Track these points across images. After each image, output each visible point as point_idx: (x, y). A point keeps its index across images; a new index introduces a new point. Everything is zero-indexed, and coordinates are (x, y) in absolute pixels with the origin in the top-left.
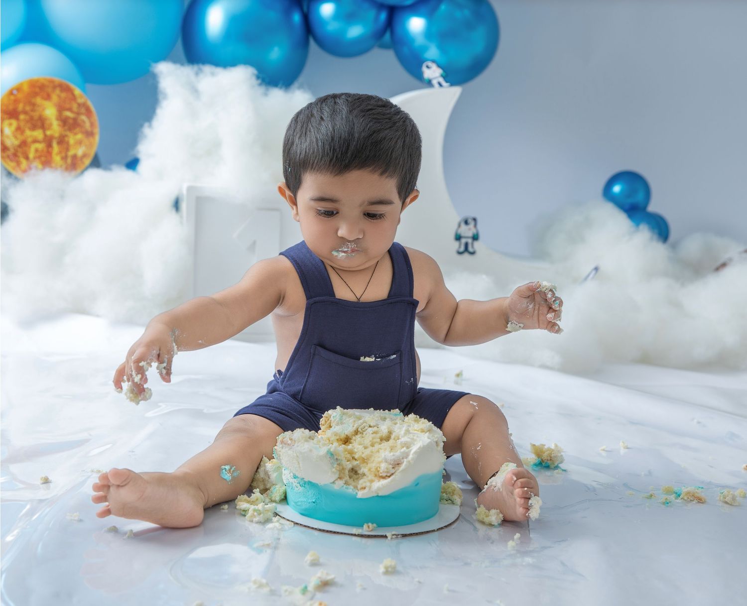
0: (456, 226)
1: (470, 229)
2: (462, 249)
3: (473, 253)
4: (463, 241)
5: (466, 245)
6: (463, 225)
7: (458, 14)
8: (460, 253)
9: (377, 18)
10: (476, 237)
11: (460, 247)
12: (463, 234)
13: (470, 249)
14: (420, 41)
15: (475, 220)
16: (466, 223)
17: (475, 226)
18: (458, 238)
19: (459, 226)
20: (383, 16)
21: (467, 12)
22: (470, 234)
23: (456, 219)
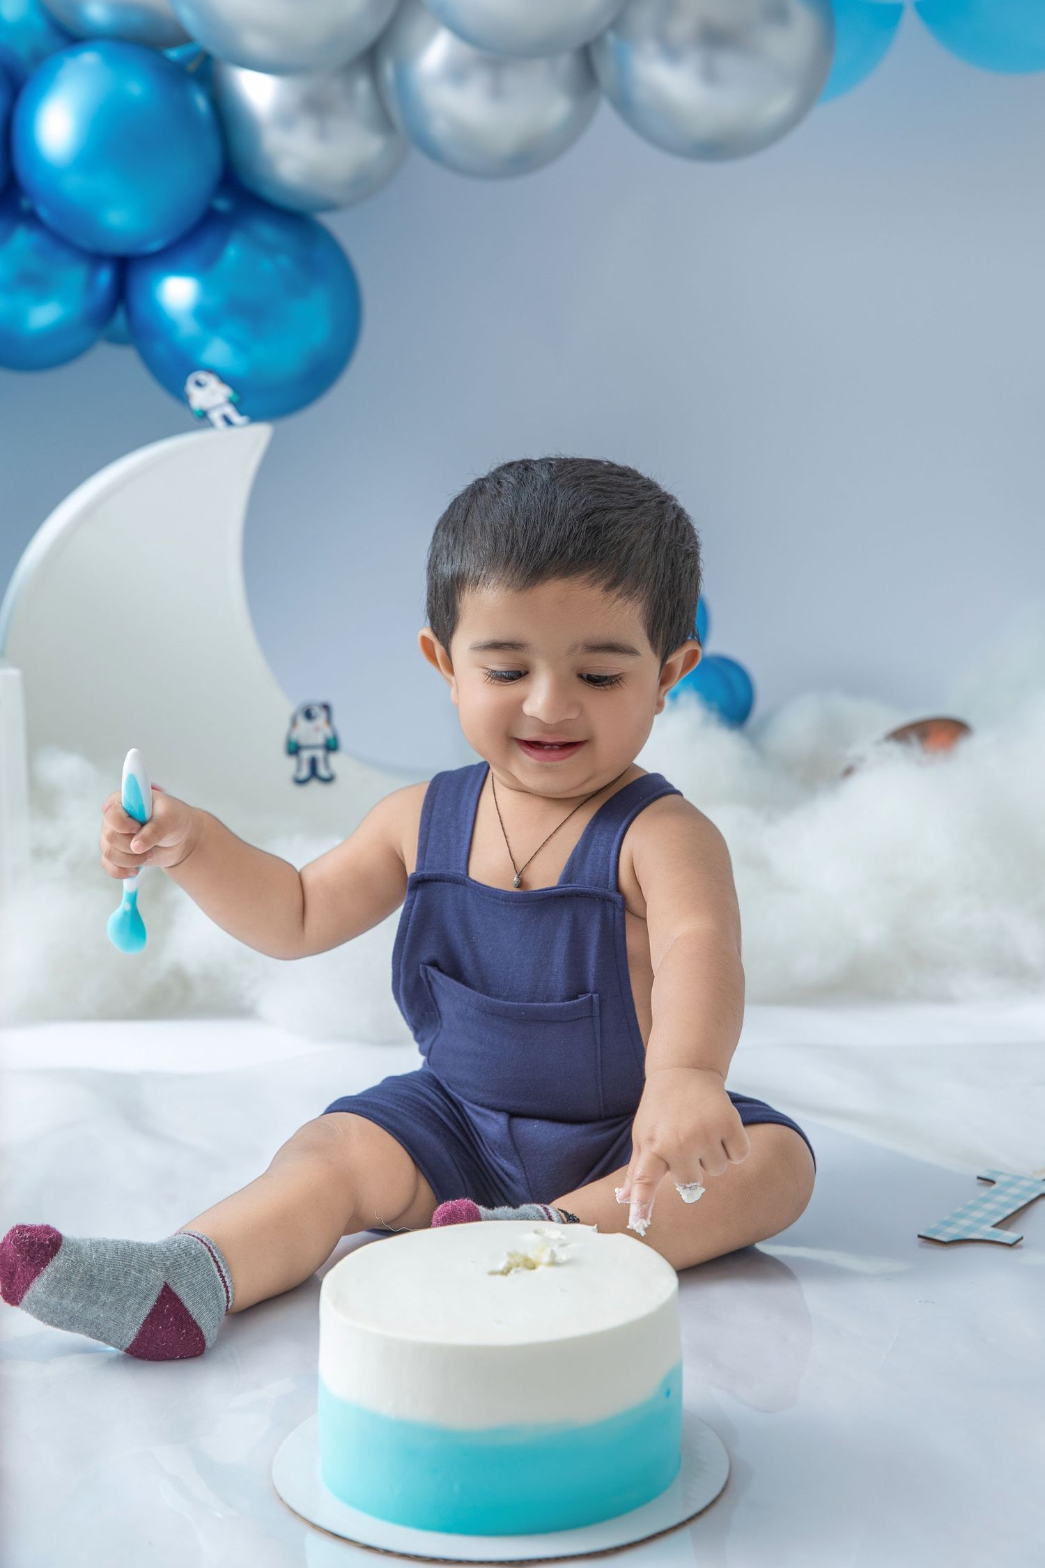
0: (286, 725)
1: (317, 729)
2: (305, 772)
3: (329, 780)
4: (306, 755)
5: (313, 763)
6: (302, 723)
7: (266, 265)
8: (300, 782)
9: (90, 284)
10: (332, 744)
11: (299, 769)
12: (303, 742)
13: (322, 771)
14: (188, 328)
15: (326, 707)
16: (308, 715)
17: (329, 720)
18: (294, 749)
19: (294, 723)
20: (105, 277)
21: (284, 261)
22: (319, 739)
23: (287, 708)
